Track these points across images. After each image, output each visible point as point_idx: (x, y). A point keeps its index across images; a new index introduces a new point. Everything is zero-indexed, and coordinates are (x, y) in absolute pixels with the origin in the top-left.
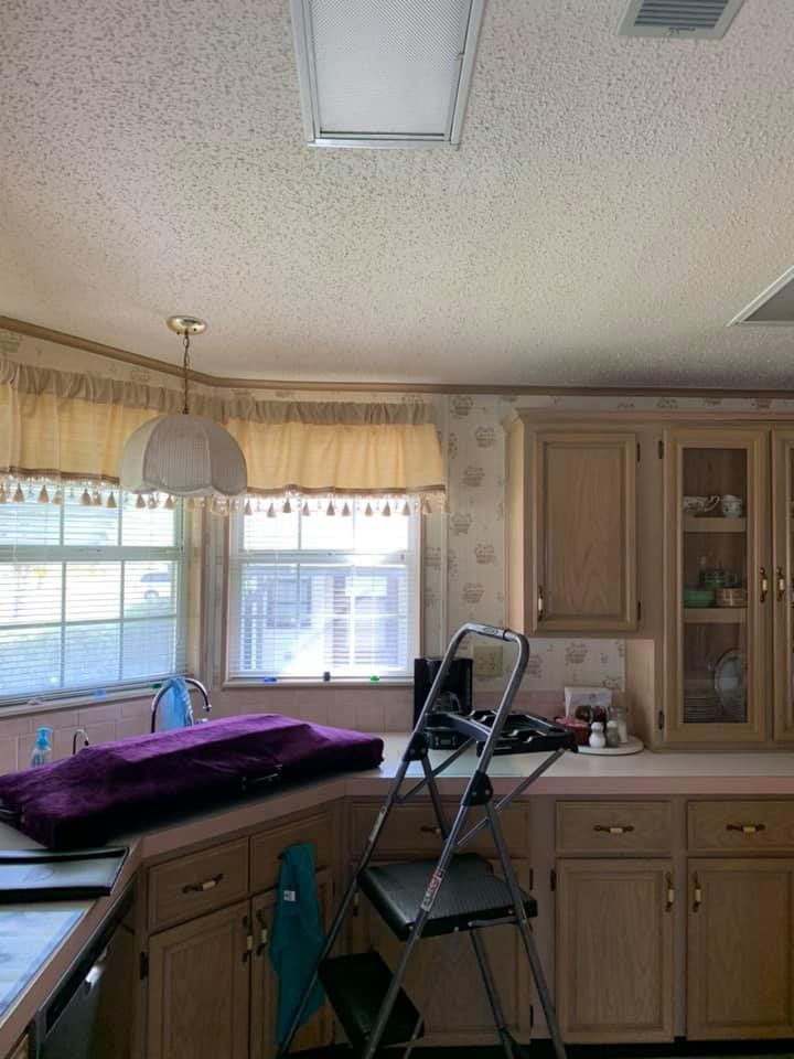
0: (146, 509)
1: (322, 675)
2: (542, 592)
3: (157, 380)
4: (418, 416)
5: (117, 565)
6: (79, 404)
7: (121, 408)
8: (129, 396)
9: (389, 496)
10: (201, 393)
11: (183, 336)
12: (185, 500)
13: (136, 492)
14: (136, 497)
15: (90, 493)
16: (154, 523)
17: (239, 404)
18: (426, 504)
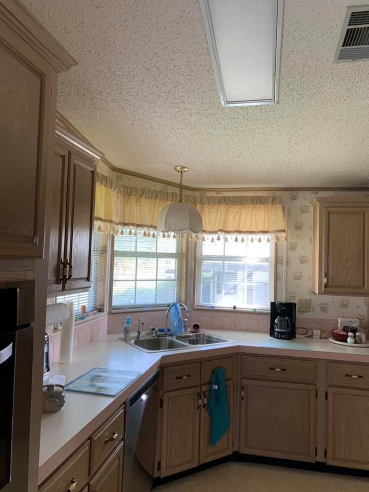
0: (166, 238)
1: (232, 307)
2: (326, 275)
3: (171, 189)
4: (274, 201)
5: (155, 259)
6: (143, 199)
7: (158, 201)
8: (161, 196)
9: (261, 234)
10: (187, 194)
11: (180, 173)
12: (180, 235)
13: (162, 232)
14: (162, 234)
15: (146, 232)
16: (169, 244)
17: (201, 198)
18: (277, 238)
